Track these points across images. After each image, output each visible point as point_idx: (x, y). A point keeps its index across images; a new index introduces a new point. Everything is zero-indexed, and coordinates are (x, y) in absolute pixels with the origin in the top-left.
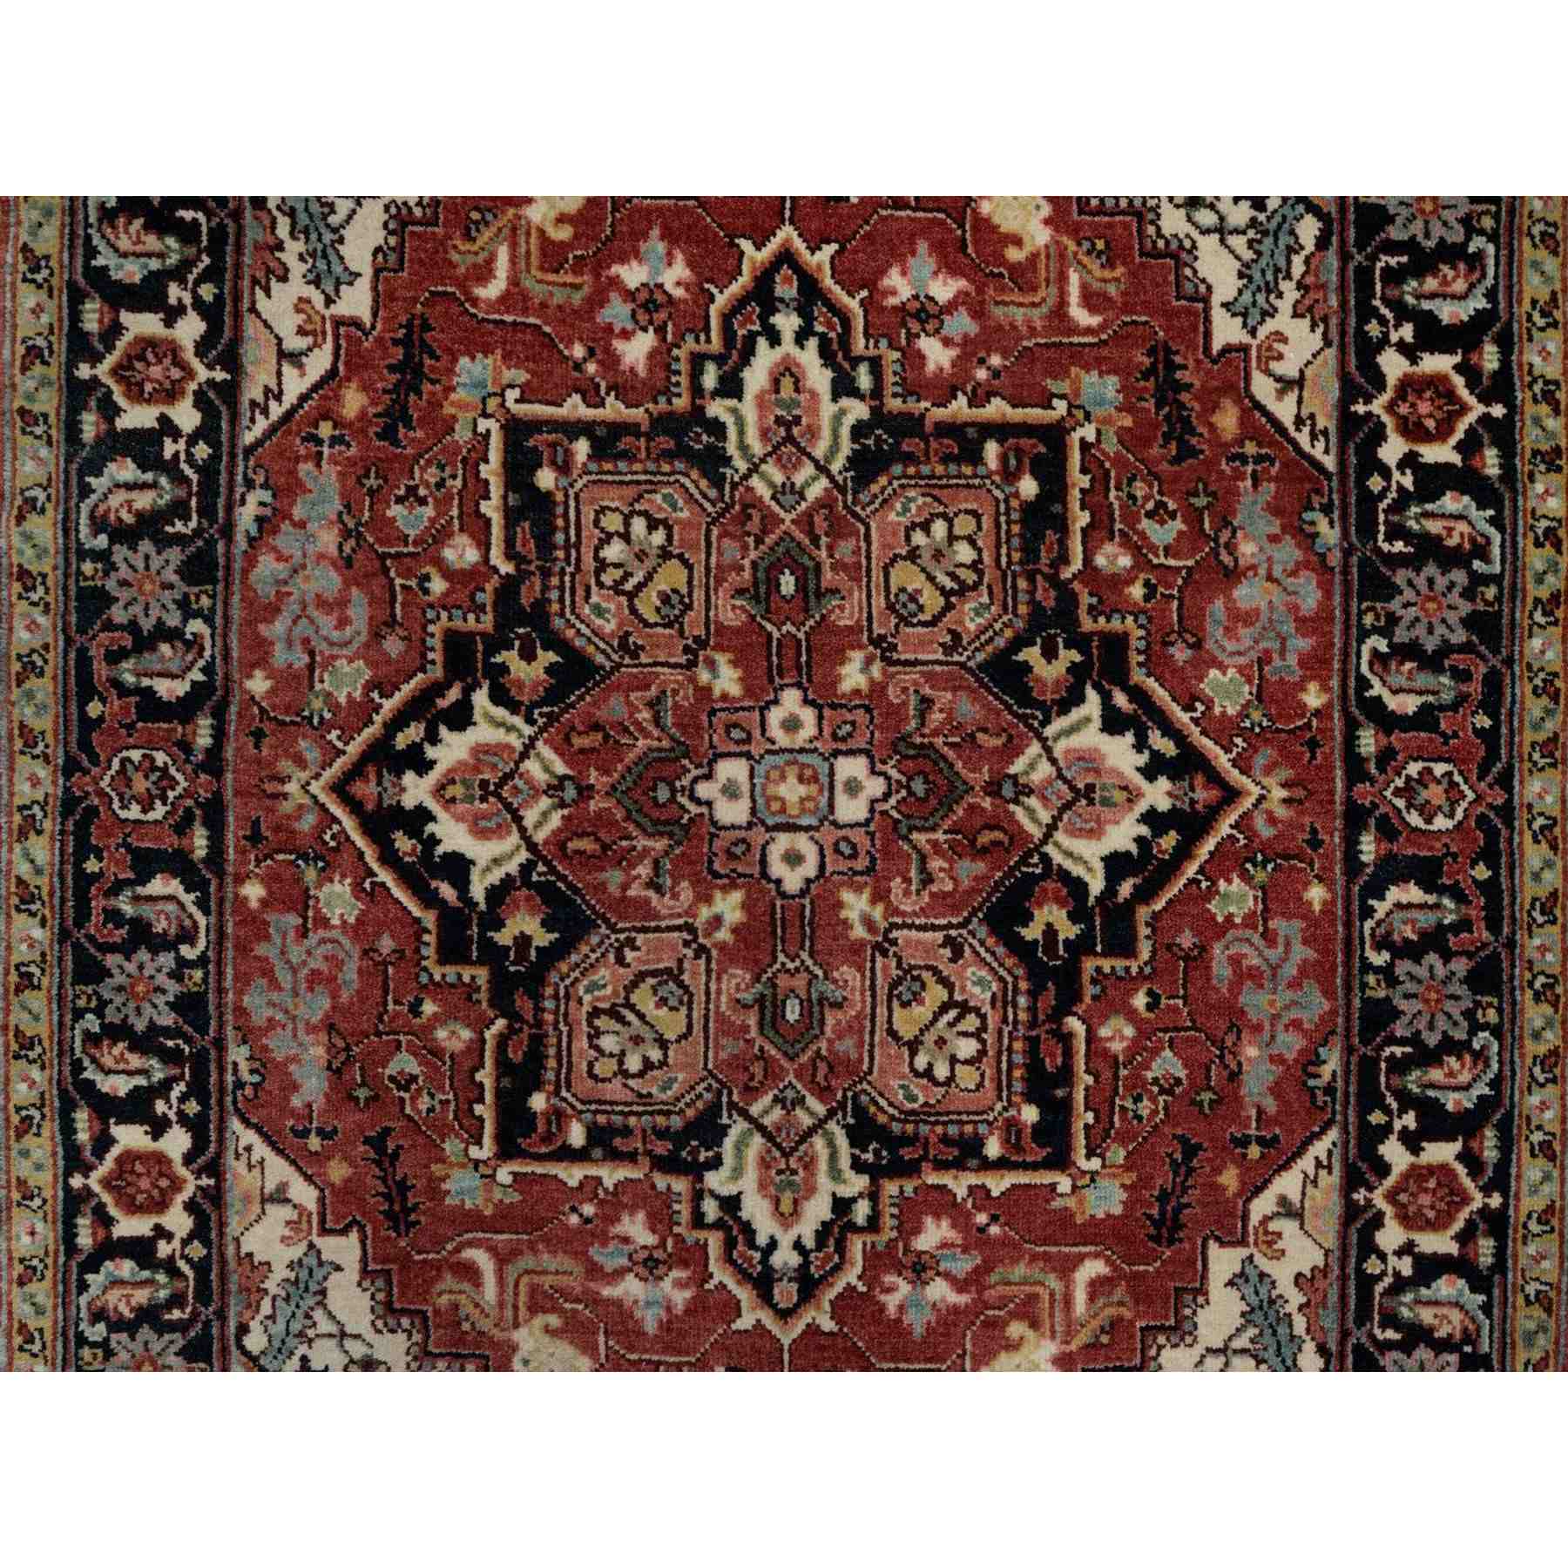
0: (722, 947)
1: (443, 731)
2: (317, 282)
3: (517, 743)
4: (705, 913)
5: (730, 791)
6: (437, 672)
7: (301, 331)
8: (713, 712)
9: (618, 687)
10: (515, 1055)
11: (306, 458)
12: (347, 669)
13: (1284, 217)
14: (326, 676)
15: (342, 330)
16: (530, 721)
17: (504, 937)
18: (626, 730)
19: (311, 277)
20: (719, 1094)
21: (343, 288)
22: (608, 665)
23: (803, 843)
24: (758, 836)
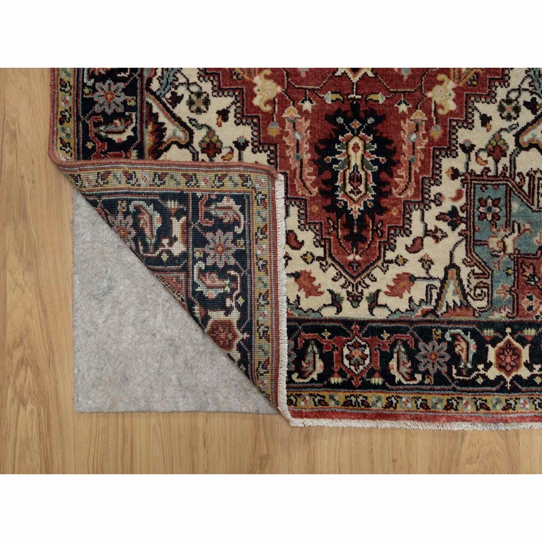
13: (164, 90)
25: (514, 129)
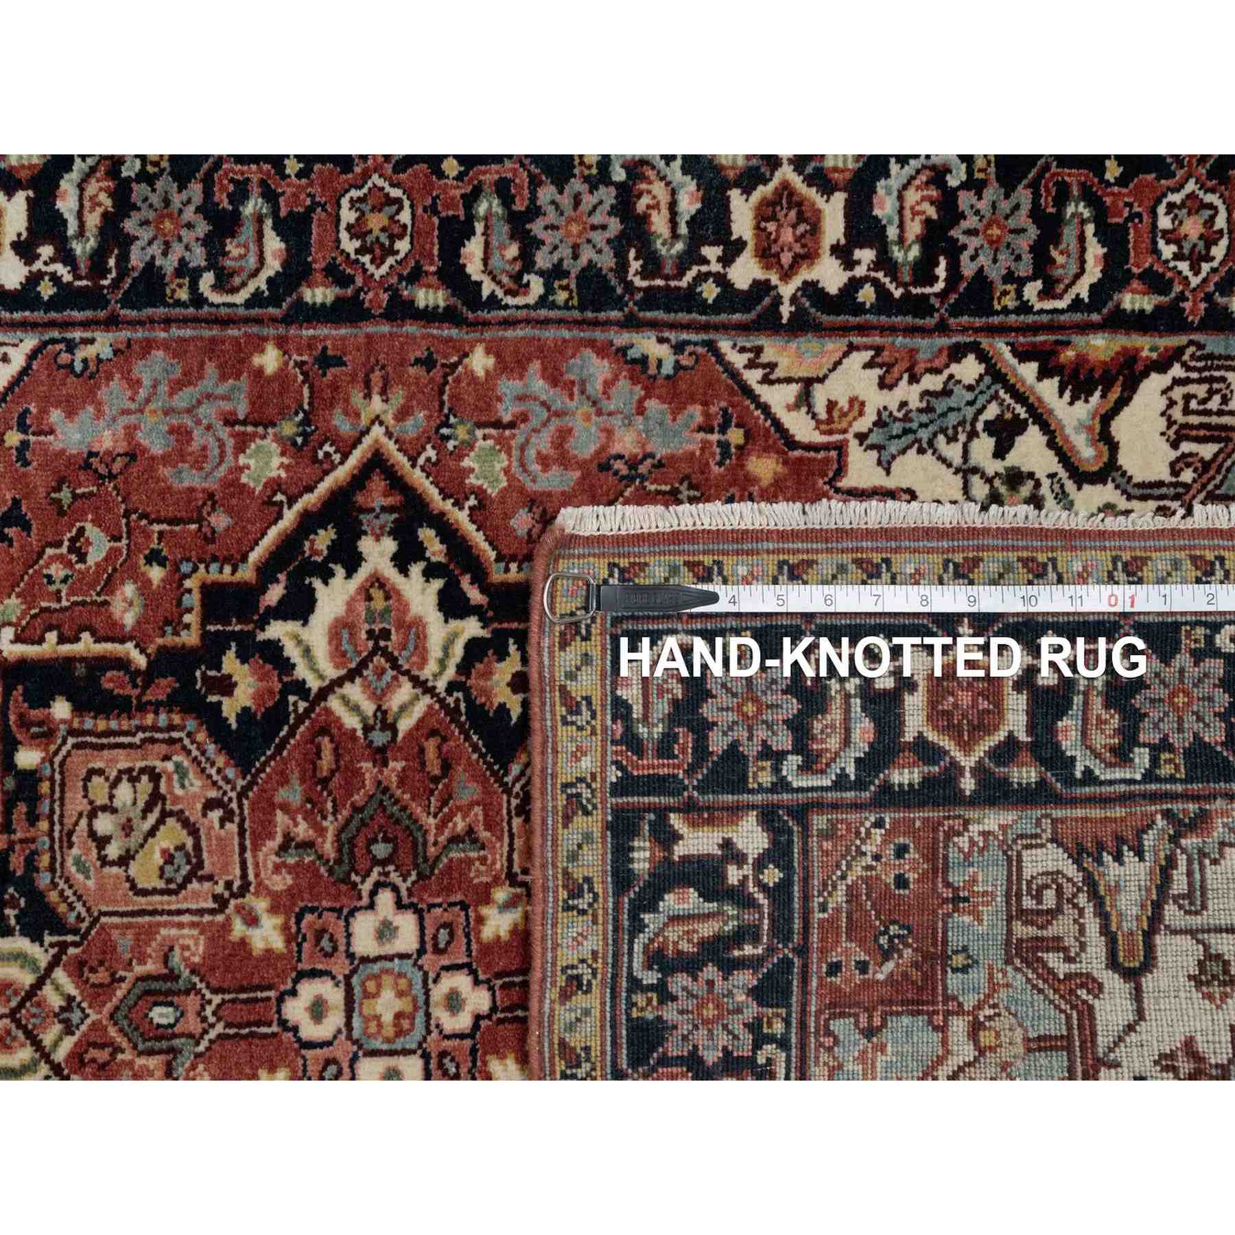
0: (226, 927)
1: (438, 584)
2: (879, 423)
3: (427, 672)
4: (260, 905)
5: (385, 931)
6: (497, 575)
7: (831, 405)
8: (464, 907)
9: (487, 792)
10: (110, 681)
11: (706, 415)
12: (498, 467)
14: (490, 442)
15: (834, 454)
16: (452, 687)
17: (230, 663)
18: (444, 803)
19: (885, 415)
20: (75, 931)
21: (874, 454)
22: (509, 779)
23: (335, 1020)
24: (340, 966)
25: (1062, 486)
